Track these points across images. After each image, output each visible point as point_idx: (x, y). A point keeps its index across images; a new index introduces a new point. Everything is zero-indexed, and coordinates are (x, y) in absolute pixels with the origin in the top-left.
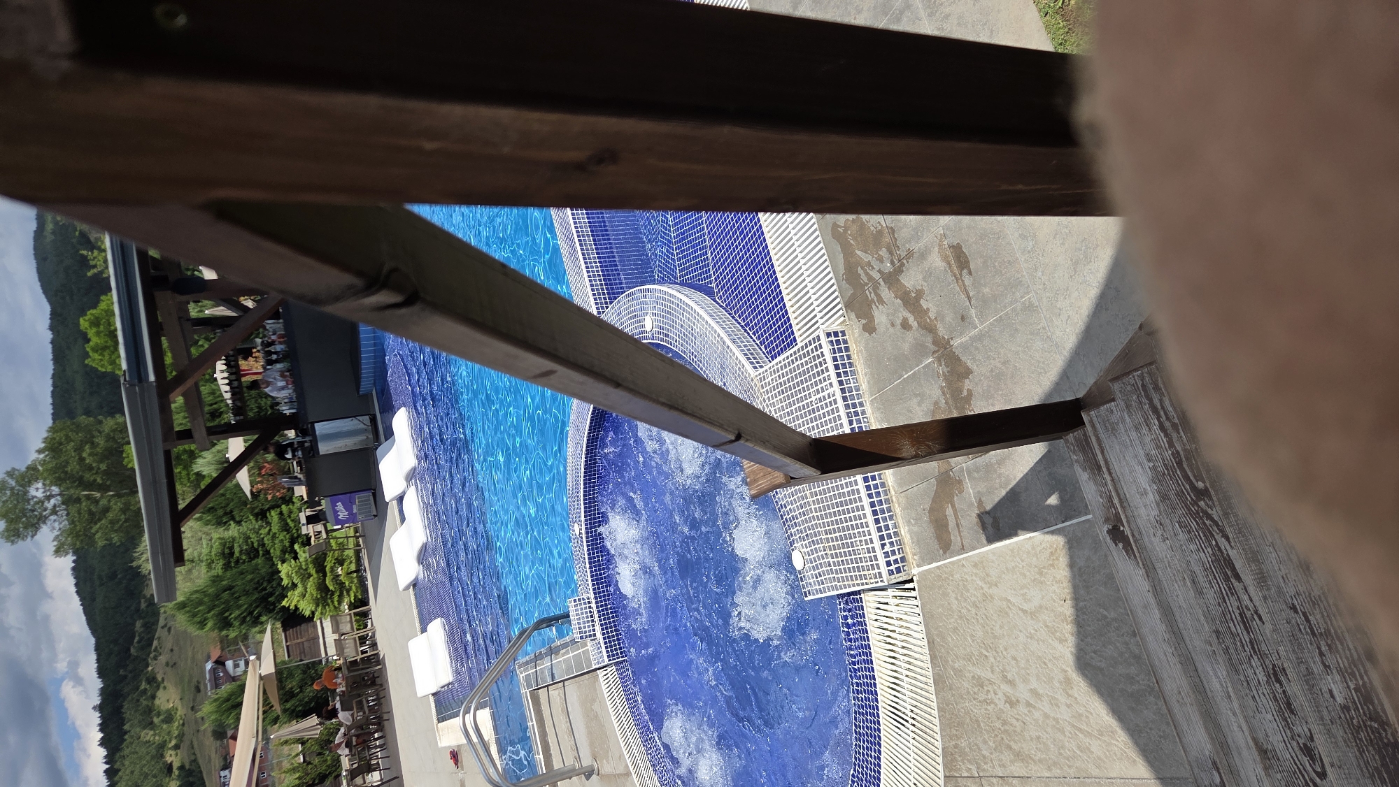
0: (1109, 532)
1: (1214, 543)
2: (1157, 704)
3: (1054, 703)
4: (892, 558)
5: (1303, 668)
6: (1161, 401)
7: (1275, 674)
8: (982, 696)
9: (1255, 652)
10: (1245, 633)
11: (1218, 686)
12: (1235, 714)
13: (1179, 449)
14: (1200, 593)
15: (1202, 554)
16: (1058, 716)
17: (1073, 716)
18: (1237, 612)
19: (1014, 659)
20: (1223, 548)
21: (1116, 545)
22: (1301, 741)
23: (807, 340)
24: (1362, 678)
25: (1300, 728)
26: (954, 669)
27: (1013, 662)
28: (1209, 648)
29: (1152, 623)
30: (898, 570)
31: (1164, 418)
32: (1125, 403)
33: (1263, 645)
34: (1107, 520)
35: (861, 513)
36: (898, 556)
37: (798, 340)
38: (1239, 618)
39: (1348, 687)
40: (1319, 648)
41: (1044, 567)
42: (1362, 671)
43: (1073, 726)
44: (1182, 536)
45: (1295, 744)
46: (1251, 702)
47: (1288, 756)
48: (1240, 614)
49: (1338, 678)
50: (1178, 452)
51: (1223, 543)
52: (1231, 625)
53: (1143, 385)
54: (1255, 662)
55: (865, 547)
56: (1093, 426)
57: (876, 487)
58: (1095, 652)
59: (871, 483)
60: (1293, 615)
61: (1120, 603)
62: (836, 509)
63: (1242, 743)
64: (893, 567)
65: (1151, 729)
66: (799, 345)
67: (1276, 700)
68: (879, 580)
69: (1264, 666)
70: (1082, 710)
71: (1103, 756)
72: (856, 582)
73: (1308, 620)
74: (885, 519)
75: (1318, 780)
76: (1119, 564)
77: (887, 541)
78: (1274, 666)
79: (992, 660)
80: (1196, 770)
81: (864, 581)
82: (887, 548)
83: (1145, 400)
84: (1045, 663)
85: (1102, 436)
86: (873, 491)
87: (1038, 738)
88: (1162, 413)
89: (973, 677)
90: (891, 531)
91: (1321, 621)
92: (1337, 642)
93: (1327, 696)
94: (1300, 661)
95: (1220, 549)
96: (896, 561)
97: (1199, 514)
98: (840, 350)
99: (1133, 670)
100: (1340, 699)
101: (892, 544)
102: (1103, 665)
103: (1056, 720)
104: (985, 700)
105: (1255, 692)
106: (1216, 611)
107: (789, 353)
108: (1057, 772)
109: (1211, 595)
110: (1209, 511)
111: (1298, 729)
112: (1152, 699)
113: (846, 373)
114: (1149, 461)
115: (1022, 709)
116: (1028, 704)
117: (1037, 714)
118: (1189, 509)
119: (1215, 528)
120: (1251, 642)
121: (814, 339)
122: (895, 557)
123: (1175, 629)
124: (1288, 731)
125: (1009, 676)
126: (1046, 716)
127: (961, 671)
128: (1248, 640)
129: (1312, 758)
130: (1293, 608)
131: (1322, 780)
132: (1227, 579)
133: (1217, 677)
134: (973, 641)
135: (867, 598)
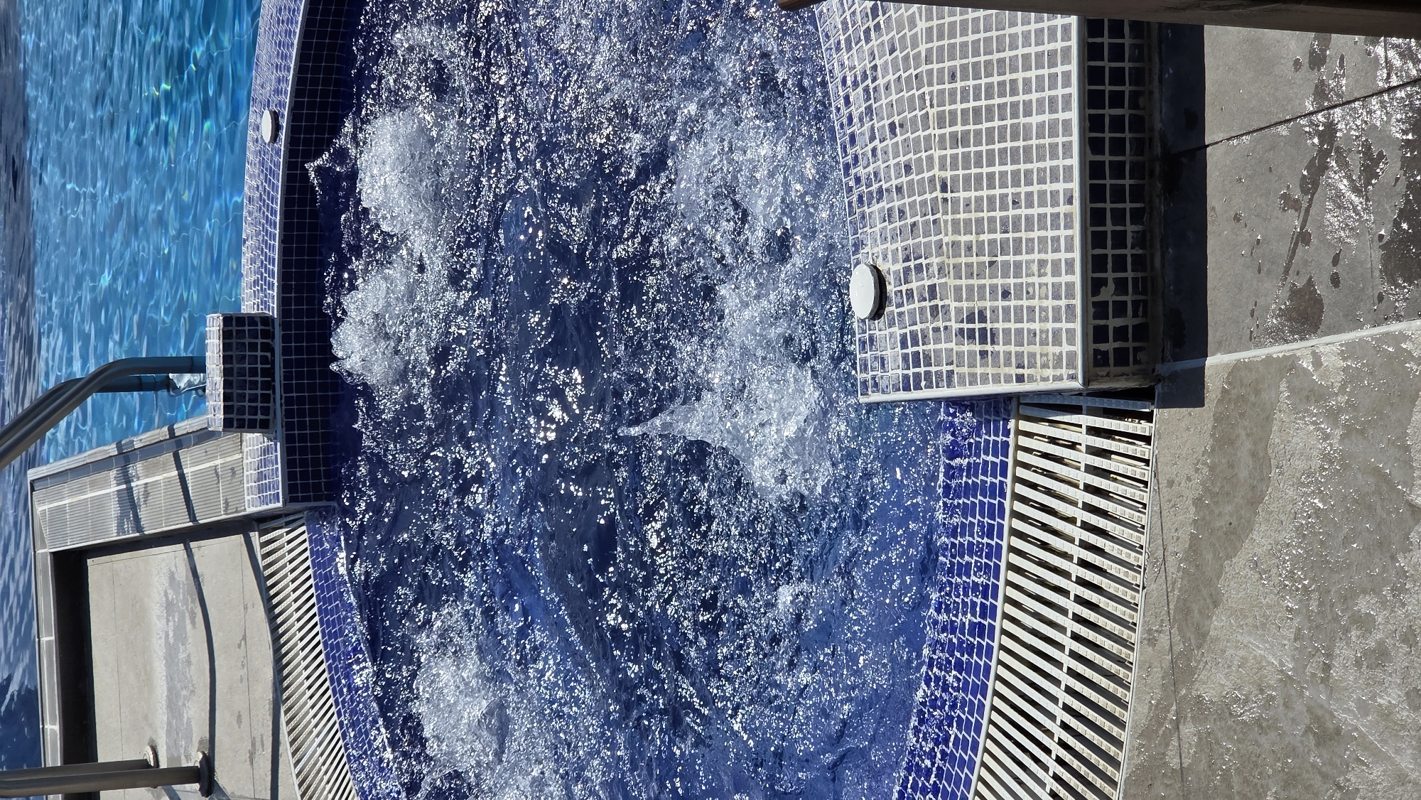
4: (1113, 323)
30: (1122, 357)
35: (1060, 186)
36: (1129, 321)
55: (1049, 279)
57: (1117, 124)
59: (1108, 112)
62: (997, 169)
64: (1110, 346)
68: (1064, 372)
72: (1004, 370)
77: (1110, 275)
81: (1025, 369)
82: (1107, 294)
86: (1107, 135)
90: (1128, 252)
96: (1121, 333)
101: (1121, 285)
122: (1119, 322)
135: (1025, 426)
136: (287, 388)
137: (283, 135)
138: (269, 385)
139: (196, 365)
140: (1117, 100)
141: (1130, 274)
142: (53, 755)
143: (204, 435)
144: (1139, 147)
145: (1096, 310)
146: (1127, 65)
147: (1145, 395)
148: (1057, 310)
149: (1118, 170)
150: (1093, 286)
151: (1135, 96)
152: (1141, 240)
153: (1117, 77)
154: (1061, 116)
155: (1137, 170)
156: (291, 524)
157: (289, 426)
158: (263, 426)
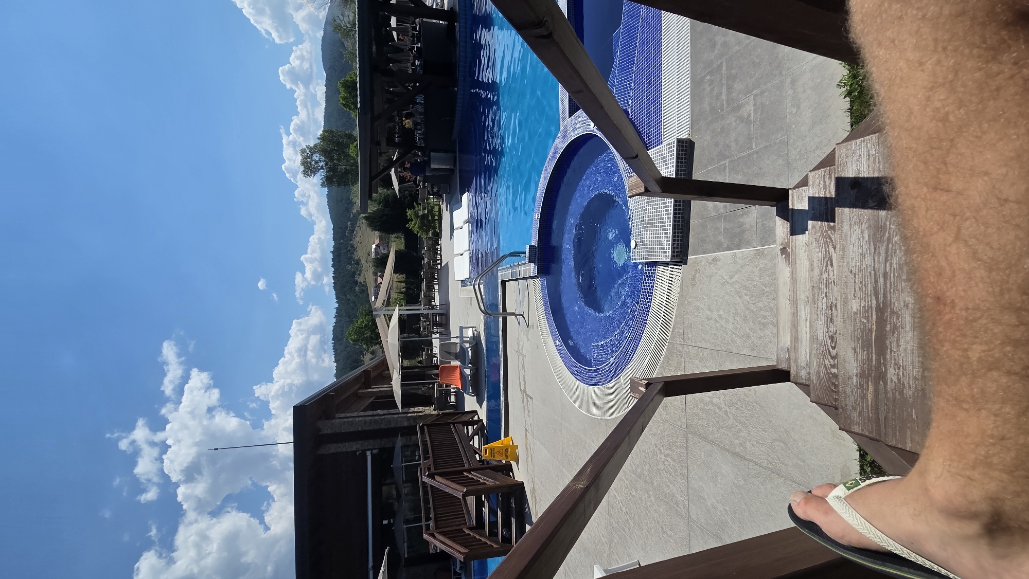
0: (781, 249)
1: (828, 249)
2: (772, 329)
3: (727, 321)
4: (676, 250)
5: (844, 297)
6: (830, 184)
7: (831, 307)
8: (696, 314)
9: (826, 297)
10: (825, 288)
11: (804, 315)
12: (806, 327)
13: (829, 206)
14: (812, 269)
15: (820, 254)
16: (728, 327)
17: (733, 328)
18: (825, 280)
19: (717, 301)
20: (831, 252)
21: (782, 255)
22: (830, 334)
23: (668, 143)
24: (868, 302)
25: (832, 329)
26: (688, 301)
27: (715, 302)
28: (806, 299)
29: (785, 290)
30: (677, 256)
31: (828, 191)
32: (813, 183)
33: (831, 294)
34: (782, 244)
35: (668, 228)
36: (679, 250)
37: (663, 143)
38: (825, 282)
39: (861, 305)
40: (855, 289)
41: (744, 265)
42: (870, 299)
43: (732, 332)
44: (814, 245)
45: (827, 334)
46: (816, 316)
47: (822, 339)
48: (826, 281)
49: (858, 301)
50: (828, 208)
51: (832, 250)
52: (820, 285)
53: (824, 175)
54: (825, 300)
55: (665, 243)
56: (793, 197)
57: (679, 217)
58: (753, 304)
59: (677, 216)
60: (849, 274)
61: (773, 285)
62: (657, 225)
63: (804, 338)
64: (675, 254)
65: (766, 338)
66: (663, 145)
67: (827, 316)
68: (667, 258)
69: (827, 303)
70: (739, 326)
71: (740, 345)
72: (656, 257)
73: (855, 277)
74: (678, 233)
75: (831, 349)
76: (780, 264)
77: (676, 242)
78: (832, 303)
79: (706, 300)
80: (780, 351)
81: (660, 258)
82: (675, 246)
83: (822, 183)
84: (729, 305)
85: (795, 202)
86: (677, 219)
87: (715, 334)
88: (828, 189)
89: (695, 306)
90: (679, 239)
91: (861, 278)
92: (864, 287)
93: (850, 308)
94: (844, 293)
95: (829, 253)
96: (677, 252)
97: (826, 236)
98: (682, 150)
99: (767, 314)
100: (854, 310)
101: (678, 244)
102: (755, 310)
103: (726, 329)
104: (697, 316)
105: (819, 312)
106: (816, 278)
107: (658, 147)
108: (718, 348)
109: (816, 272)
110: (831, 236)
111: (831, 329)
112: (771, 326)
113: (682, 162)
114: (813, 210)
115: (712, 322)
116: (715, 320)
117: (718, 325)
118: (823, 234)
119: (831, 243)
120: (826, 293)
121: (672, 143)
122: (677, 250)
123: (795, 290)
124: (827, 330)
125: (712, 308)
126: (722, 326)
127: (691, 302)
128: (825, 291)
129: (832, 341)
130: (851, 272)
131: (833, 349)
132: (827, 266)
133: (805, 311)
134: (701, 291)
135: (659, 267)
136: (538, 257)
137: (539, 218)
138: (535, 256)
139: (525, 253)
140: (679, 214)
141: (679, 242)
142: (501, 311)
143: (525, 264)
144: (682, 221)
145: (673, 248)
146: (681, 208)
147: (681, 262)
148: (667, 248)
149: (679, 225)
150: (673, 244)
151: (682, 213)
152: (682, 237)
153: (679, 210)
154: (669, 216)
155: (682, 225)
156: (538, 278)
157: (538, 263)
158: (534, 263)
